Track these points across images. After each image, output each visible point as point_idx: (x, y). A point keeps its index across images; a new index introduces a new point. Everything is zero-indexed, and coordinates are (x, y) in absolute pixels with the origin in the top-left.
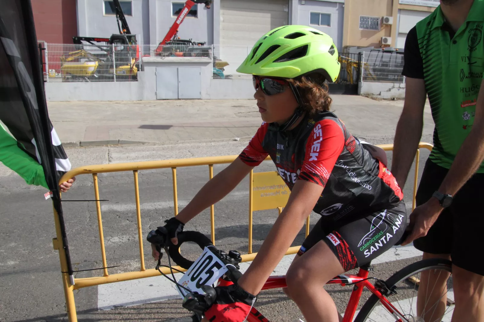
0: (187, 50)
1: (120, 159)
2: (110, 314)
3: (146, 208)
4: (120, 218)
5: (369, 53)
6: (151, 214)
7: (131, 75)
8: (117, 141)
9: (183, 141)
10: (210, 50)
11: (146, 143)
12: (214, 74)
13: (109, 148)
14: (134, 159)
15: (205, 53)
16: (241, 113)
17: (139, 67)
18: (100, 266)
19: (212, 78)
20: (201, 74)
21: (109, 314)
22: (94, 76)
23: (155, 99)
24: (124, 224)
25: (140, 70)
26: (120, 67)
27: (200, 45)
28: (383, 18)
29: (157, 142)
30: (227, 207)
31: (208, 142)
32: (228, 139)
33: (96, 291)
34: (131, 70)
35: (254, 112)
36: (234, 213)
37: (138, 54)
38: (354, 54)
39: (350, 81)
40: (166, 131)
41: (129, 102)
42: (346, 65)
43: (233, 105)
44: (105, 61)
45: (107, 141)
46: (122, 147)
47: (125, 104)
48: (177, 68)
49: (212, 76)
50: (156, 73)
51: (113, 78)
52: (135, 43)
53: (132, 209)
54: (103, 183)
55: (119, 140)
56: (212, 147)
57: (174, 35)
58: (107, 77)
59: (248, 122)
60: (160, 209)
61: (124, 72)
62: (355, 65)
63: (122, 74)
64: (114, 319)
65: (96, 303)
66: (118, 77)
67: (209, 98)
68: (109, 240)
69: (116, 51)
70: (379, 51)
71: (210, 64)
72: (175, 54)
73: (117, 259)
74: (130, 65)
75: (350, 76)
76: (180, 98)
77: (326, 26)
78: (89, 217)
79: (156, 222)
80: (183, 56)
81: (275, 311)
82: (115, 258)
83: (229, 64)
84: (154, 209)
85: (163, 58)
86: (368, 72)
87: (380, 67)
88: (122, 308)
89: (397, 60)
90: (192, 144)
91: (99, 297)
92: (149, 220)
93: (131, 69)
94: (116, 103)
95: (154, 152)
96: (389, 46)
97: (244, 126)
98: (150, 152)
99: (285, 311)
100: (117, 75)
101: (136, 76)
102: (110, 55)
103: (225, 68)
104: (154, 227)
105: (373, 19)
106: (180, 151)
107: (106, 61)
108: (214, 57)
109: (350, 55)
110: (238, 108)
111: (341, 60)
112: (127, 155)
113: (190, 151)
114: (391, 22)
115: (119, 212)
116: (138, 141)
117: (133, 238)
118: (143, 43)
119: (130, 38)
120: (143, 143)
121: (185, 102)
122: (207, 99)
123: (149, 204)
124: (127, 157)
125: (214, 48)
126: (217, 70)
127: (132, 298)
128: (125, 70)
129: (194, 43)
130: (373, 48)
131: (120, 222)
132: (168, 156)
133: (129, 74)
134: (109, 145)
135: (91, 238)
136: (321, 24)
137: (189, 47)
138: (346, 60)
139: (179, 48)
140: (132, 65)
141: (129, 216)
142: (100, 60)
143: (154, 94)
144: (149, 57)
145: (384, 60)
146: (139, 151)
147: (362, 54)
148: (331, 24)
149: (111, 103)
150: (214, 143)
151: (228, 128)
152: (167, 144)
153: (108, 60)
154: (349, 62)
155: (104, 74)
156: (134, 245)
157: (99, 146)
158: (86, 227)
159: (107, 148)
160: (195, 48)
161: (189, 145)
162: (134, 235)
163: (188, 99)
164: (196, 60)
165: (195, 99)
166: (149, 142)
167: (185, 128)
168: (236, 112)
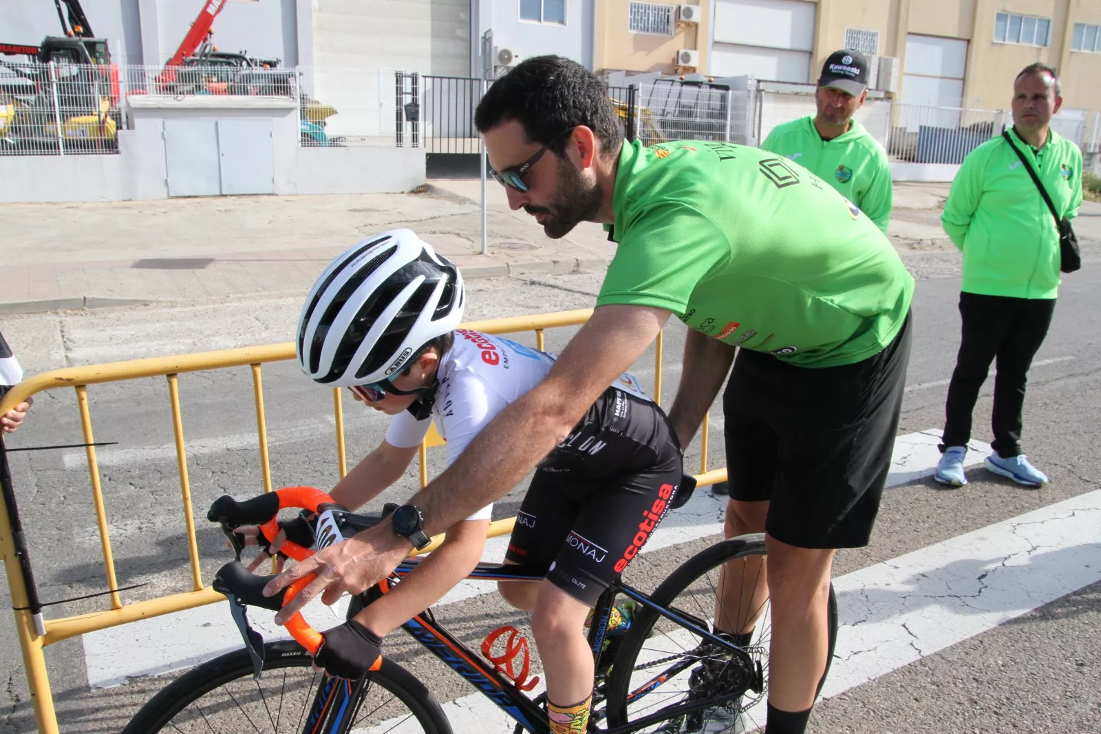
0: (237, 79)
1: (92, 342)
2: (121, 694)
3: (170, 454)
4: (112, 482)
5: (652, 86)
7: (101, 139)
8: (80, 300)
9: (241, 295)
10: (291, 80)
11: (151, 302)
12: (304, 134)
13: (61, 316)
14: (127, 342)
15: (281, 86)
16: (371, 224)
17: (120, 119)
18: (80, 593)
19: (300, 144)
20: (273, 135)
21: (117, 694)
22: (6, 142)
23: (165, 195)
24: (122, 494)
26: (73, 119)
27: (268, 66)
28: (680, 7)
29: (180, 300)
31: (300, 296)
33: (78, 649)
34: (100, 127)
35: (401, 221)
37: (118, 86)
38: (620, 88)
40: (198, 271)
41: (101, 205)
43: (351, 208)
44: (33, 103)
45: (56, 301)
46: (94, 313)
47: (91, 210)
48: (214, 121)
49: (300, 139)
50: (163, 134)
51: (55, 146)
52: (107, 62)
53: (139, 459)
54: (60, 402)
55: (85, 299)
57: (202, 42)
58: (40, 144)
60: (203, 455)
61: (83, 131)
62: (622, 114)
63: (78, 138)
64: (130, 705)
65: (84, 675)
67: (295, 192)
68: (94, 532)
69: (59, 80)
70: (673, 81)
71: (293, 112)
72: (209, 89)
74: (99, 115)
76: (224, 193)
77: (557, 25)
78: (36, 485)
79: (200, 484)
80: (229, 94)
83: (338, 111)
84: (191, 455)
85: (180, 97)
86: (650, 129)
87: (676, 119)
88: (147, 678)
89: (711, 102)
90: (263, 302)
91: (87, 659)
93: (102, 124)
94: (69, 207)
95: (174, 323)
96: (693, 70)
98: (164, 324)
100: (66, 140)
101: (114, 140)
102: (45, 90)
103: (327, 120)
105: (659, 9)
106: (236, 318)
107: (36, 106)
108: (303, 95)
109: (610, 90)
110: (364, 213)
112: (109, 332)
113: (258, 317)
114: (696, 18)
115: (108, 468)
116: (131, 298)
117: (149, 525)
118: (126, 58)
119: (92, 46)
120: (146, 304)
121: (238, 203)
122: (290, 195)
124: (111, 338)
125: (300, 74)
126: (310, 126)
127: (166, 655)
128: (86, 127)
129: (251, 60)
130: (659, 74)
131: (112, 491)
132: (209, 332)
133: (96, 138)
134: (59, 310)
135: (47, 532)
136: (546, 19)
137: (242, 72)
139: (215, 73)
140: (103, 116)
141: (133, 474)
142: (21, 100)
143: (163, 183)
144: (145, 96)
145: (684, 101)
146: (137, 321)
147: (638, 90)
148: (568, 19)
149: (55, 207)
152: (203, 304)
153: (39, 102)
155: (32, 136)
156: (152, 539)
157: (35, 313)
158: (33, 506)
159: (58, 320)
160: (255, 75)
161: (254, 303)
162: (151, 517)
163: (244, 195)
164: (260, 103)
165: (262, 194)
166: (160, 299)
167: (243, 263)
168: (360, 225)
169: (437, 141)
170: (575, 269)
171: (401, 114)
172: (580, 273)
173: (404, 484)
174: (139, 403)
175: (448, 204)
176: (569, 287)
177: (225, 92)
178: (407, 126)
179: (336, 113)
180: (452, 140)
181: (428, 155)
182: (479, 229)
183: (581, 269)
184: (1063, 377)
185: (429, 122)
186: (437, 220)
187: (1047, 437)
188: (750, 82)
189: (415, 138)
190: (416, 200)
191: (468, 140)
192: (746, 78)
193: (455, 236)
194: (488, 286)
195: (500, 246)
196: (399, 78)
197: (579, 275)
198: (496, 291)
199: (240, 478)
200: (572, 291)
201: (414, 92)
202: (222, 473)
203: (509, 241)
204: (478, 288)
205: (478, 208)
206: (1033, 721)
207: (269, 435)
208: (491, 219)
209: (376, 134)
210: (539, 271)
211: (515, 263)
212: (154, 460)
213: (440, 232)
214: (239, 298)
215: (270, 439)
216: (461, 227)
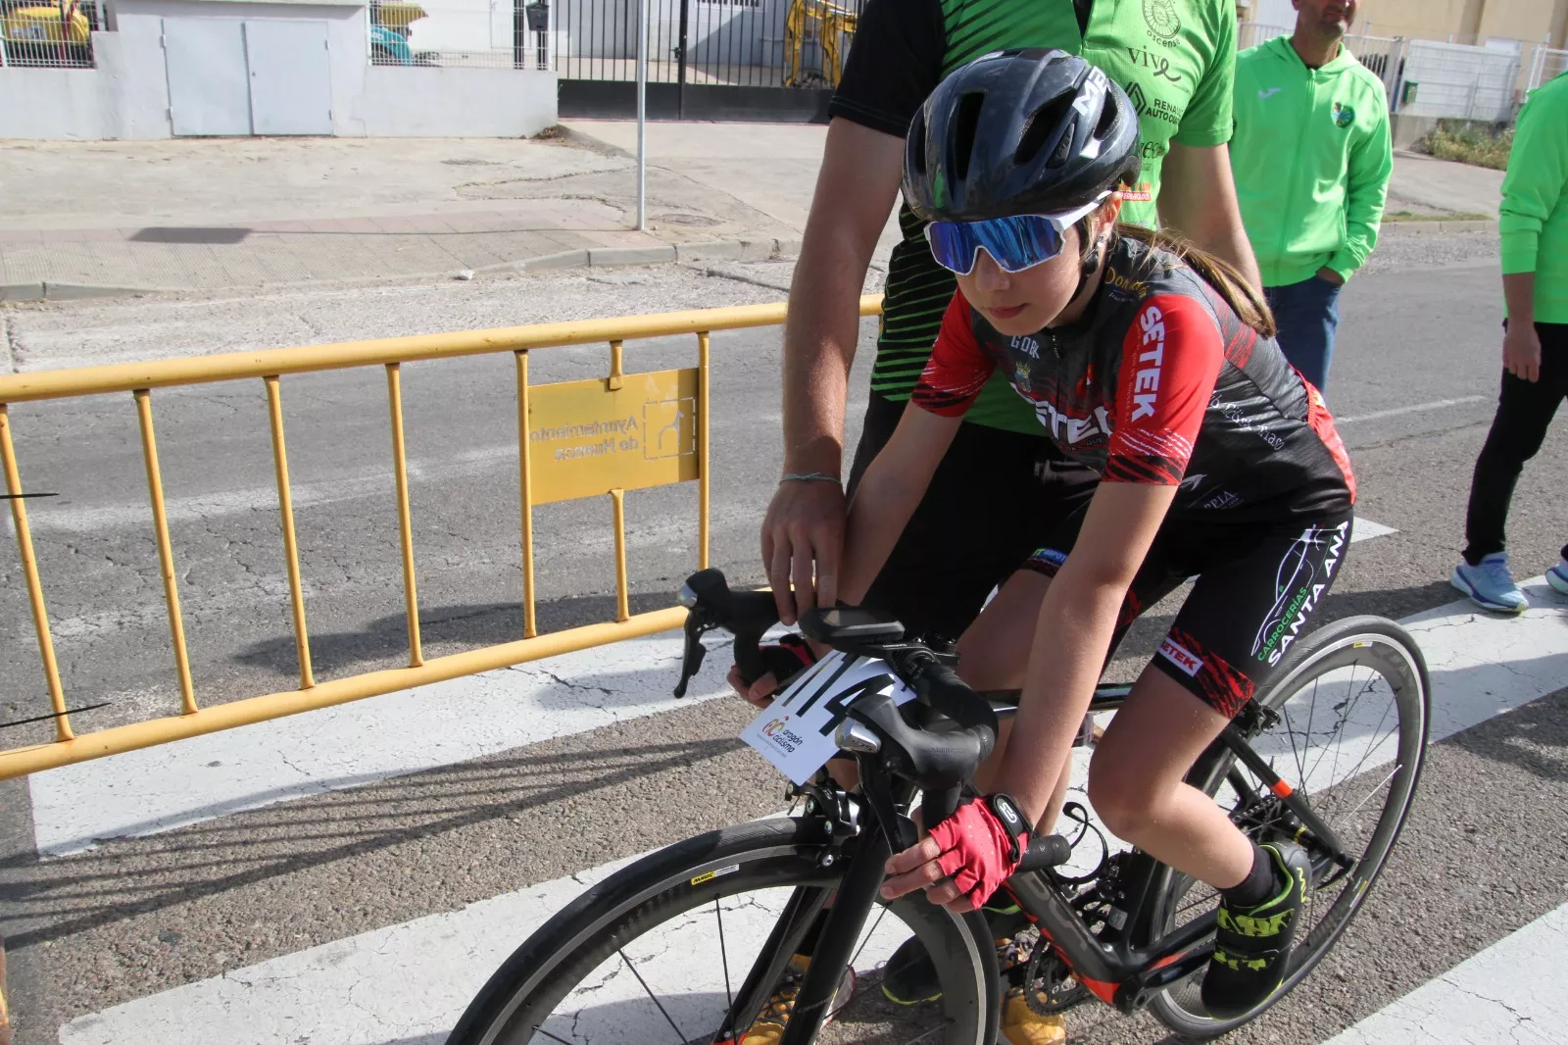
1: (55, 350)
4: (80, 556)
6: (191, 536)
7: (66, 44)
8: (37, 286)
11: (146, 292)
12: (376, 47)
13: (8, 312)
16: (474, 184)
17: (95, 14)
19: (370, 62)
20: (329, 47)
23: (169, 136)
24: (96, 573)
25: (102, 25)
26: (20, 11)
29: (188, 289)
30: (446, 499)
31: (368, 286)
32: (435, 274)
33: (22, 800)
34: (63, 25)
35: (520, 180)
36: (469, 517)
39: (832, 80)
41: (70, 145)
42: (820, 26)
43: (446, 159)
46: (59, 308)
47: (52, 152)
48: (240, 22)
49: (370, 53)
50: (162, 38)
53: (121, 522)
55: (44, 285)
56: (383, 303)
59: (499, 214)
60: (218, 518)
61: (36, 31)
62: (849, 28)
63: (30, 41)
65: (31, 836)
66: (17, 52)
67: (363, 133)
71: (360, 12)
73: (87, 689)
74: (61, 7)
75: (832, 62)
76: (256, 133)
79: (211, 559)
81: (616, 808)
82: (80, 688)
83: (427, 12)
84: (200, 516)
88: (124, 841)
90: (313, 295)
91: (36, 815)
92: (184, 555)
93: (66, 24)
94: (19, 148)
95: (180, 324)
97: (486, 230)
98: (164, 324)
99: (645, 806)
100: (13, 45)
101: (86, 46)
103: (412, 26)
104: (203, 577)
106: (272, 317)
110: (464, 166)
111: (802, 7)
112: (82, 335)
113: (307, 317)
115: (74, 534)
116: (115, 286)
117: (134, 619)
120: (137, 295)
121: (278, 147)
122: (356, 137)
123: (180, 503)
124: (84, 345)
126: (385, 34)
127: (153, 808)
128: (41, 24)
131: (81, 567)
132: (232, 338)
133: (58, 41)
134: (5, 302)
138: (821, 11)
140: (66, 10)
141: (112, 544)
143: (164, 116)
146: (123, 321)
150: (390, 289)
151: (432, 237)
152: (223, 297)
154: (828, 15)
156: (142, 639)
159: (4, 316)
161: (300, 296)
162: (137, 608)
163: (287, 136)
165: (314, 136)
166: (159, 288)
167: (282, 236)
168: (460, 183)
169: (574, 63)
170: (774, 254)
171: (521, 18)
172: (781, 260)
173: (512, 562)
174: (124, 441)
175: (590, 155)
176: (763, 280)
178: (530, 38)
179: (424, 15)
180: (597, 62)
181: (560, 82)
182: (635, 193)
183: (782, 255)
184: (1467, 426)
185: (563, 34)
186: (573, 178)
187: (1441, 510)
189: (542, 57)
190: (543, 149)
191: (620, 63)
193: (599, 203)
194: (646, 276)
195: (664, 219)
197: (782, 265)
198: (657, 285)
199: (271, 552)
200: (768, 286)
202: (245, 543)
203: (678, 211)
204: (631, 280)
205: (633, 163)
206: (1401, 909)
207: (316, 488)
208: (652, 179)
209: (487, 49)
210: (720, 256)
211: (686, 245)
212: (143, 523)
213: (578, 197)
214: (278, 289)
215: (316, 495)
216: (608, 191)
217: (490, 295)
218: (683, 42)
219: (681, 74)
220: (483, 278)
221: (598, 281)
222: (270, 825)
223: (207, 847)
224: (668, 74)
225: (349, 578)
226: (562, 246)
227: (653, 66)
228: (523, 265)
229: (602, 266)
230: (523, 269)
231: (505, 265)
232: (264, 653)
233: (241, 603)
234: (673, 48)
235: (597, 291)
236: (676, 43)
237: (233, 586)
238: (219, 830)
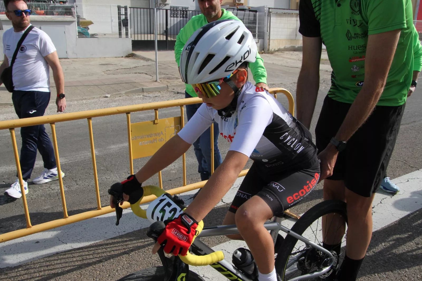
0: (49, 8)
10: (72, 9)
12: (79, 33)
15: (68, 11)
16: (109, 70)
19: (78, 37)
20: (65, 33)
27: (62, 3)
30: (104, 160)
31: (80, 100)
32: (99, 96)
35: (122, 69)
36: (112, 165)
43: (101, 64)
48: (40, 27)
49: (77, 34)
53: (7, 171)
56: (84, 105)
59: (116, 79)
67: (76, 57)
70: (234, 9)
71: (74, 23)
72: (36, 13)
80: (45, 15)
83: (93, 22)
89: (250, 17)
96: (242, 4)
97: (113, 83)
103: (89, 27)
106: (52, 110)
108: (78, 16)
110: (106, 66)
116: (5, 102)
122: (74, 58)
125: (76, 6)
126: (82, 29)
130: (228, 6)
137: (50, 5)
139: (39, 6)
141: (5, 177)
146: (7, 112)
150: (86, 101)
151: (99, 86)
160: (57, 7)
164: (59, 19)
165: (62, 58)
168: (105, 70)
169: (136, 35)
171: (121, 23)
174: (8, 147)
175: (142, 61)
177: (43, 14)
178: (123, 29)
179: (93, 23)
180: (143, 35)
181: (132, 41)
182: (155, 71)
185: (132, 27)
186: (137, 68)
188: (265, 9)
189: (127, 34)
190: (128, 60)
191: (149, 35)
192: (264, 7)
193: (145, 74)
194: (160, 94)
195: (164, 78)
196: (119, 8)
198: (163, 97)
201: (126, 14)
203: (168, 76)
204: (155, 96)
205: (154, 63)
207: (66, 158)
208: (160, 67)
209: (111, 33)
210: (180, 88)
211: (171, 85)
212: (14, 171)
213: (139, 73)
214: (53, 102)
215: (66, 160)
216: (147, 71)
217: (115, 101)
218: (167, 28)
219: (167, 38)
220: (113, 96)
221: (146, 96)
222: (55, 260)
223: (35, 268)
224: (163, 38)
225: (77, 184)
226: (135, 87)
227: (158, 36)
228: (124, 92)
229: (147, 92)
230: (124, 94)
231: (119, 93)
232: (52, 207)
233: (45, 193)
234: (164, 30)
235: (145, 99)
236: (165, 29)
237: (42, 188)
238: (39, 263)
